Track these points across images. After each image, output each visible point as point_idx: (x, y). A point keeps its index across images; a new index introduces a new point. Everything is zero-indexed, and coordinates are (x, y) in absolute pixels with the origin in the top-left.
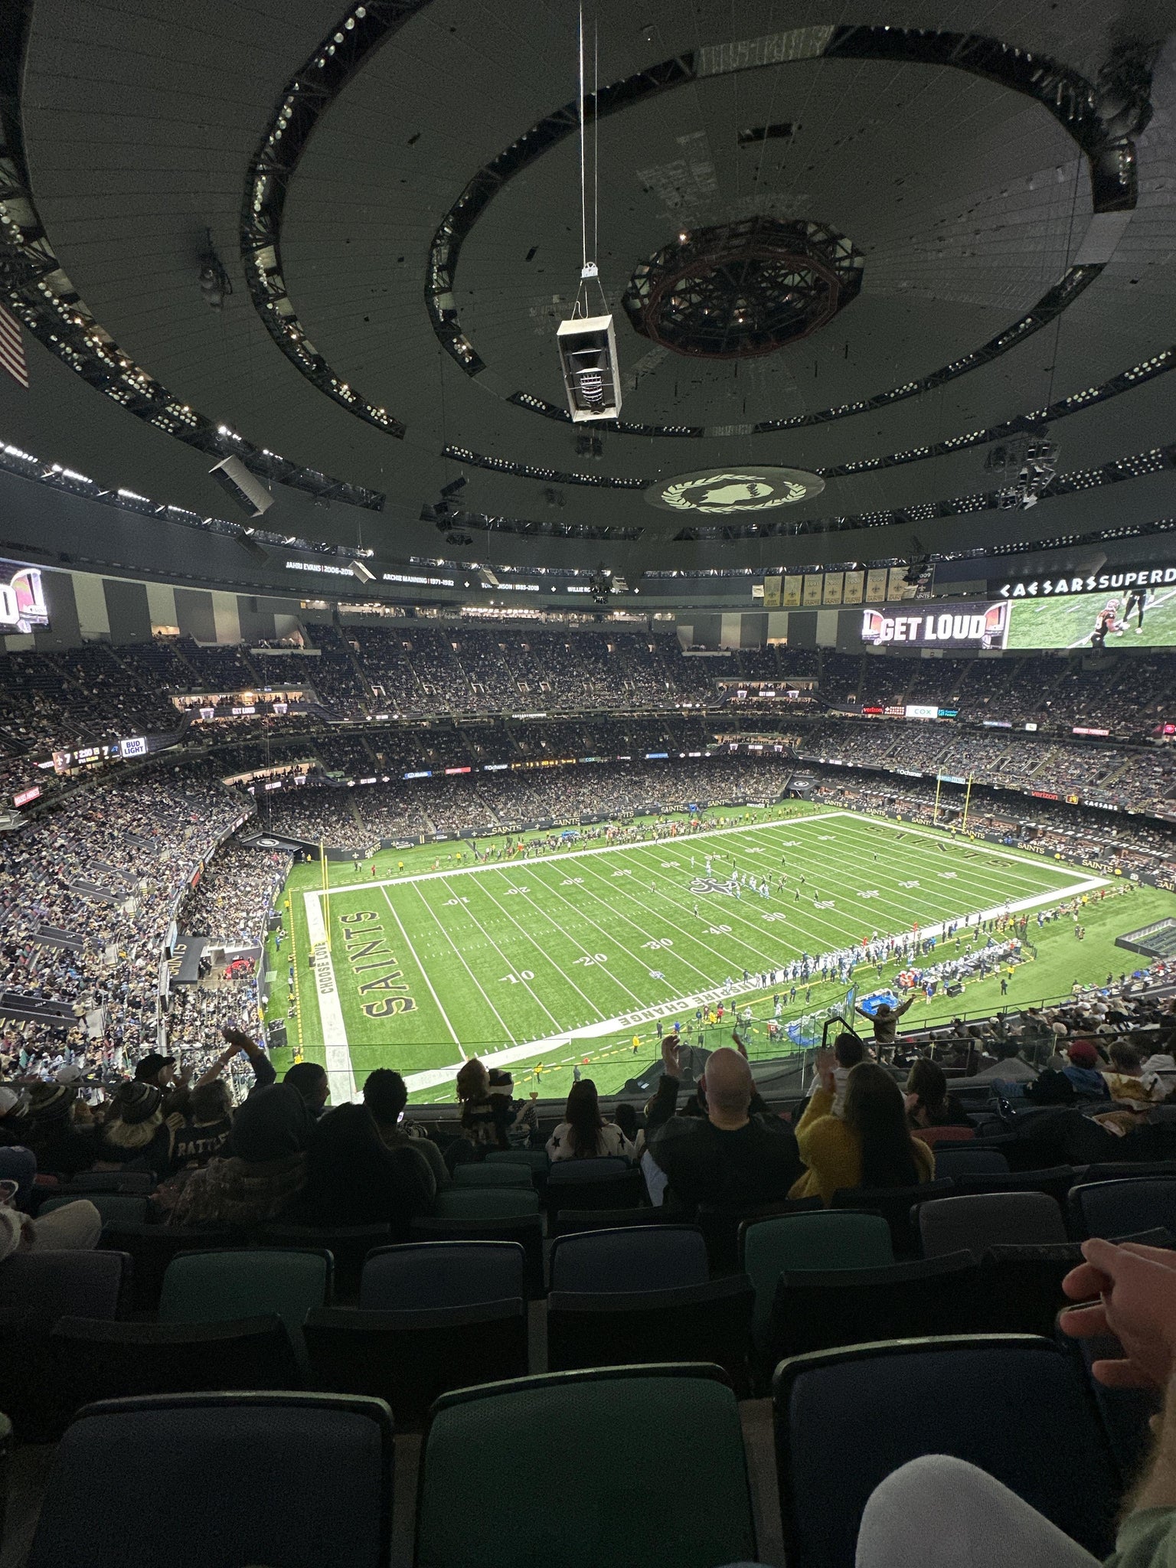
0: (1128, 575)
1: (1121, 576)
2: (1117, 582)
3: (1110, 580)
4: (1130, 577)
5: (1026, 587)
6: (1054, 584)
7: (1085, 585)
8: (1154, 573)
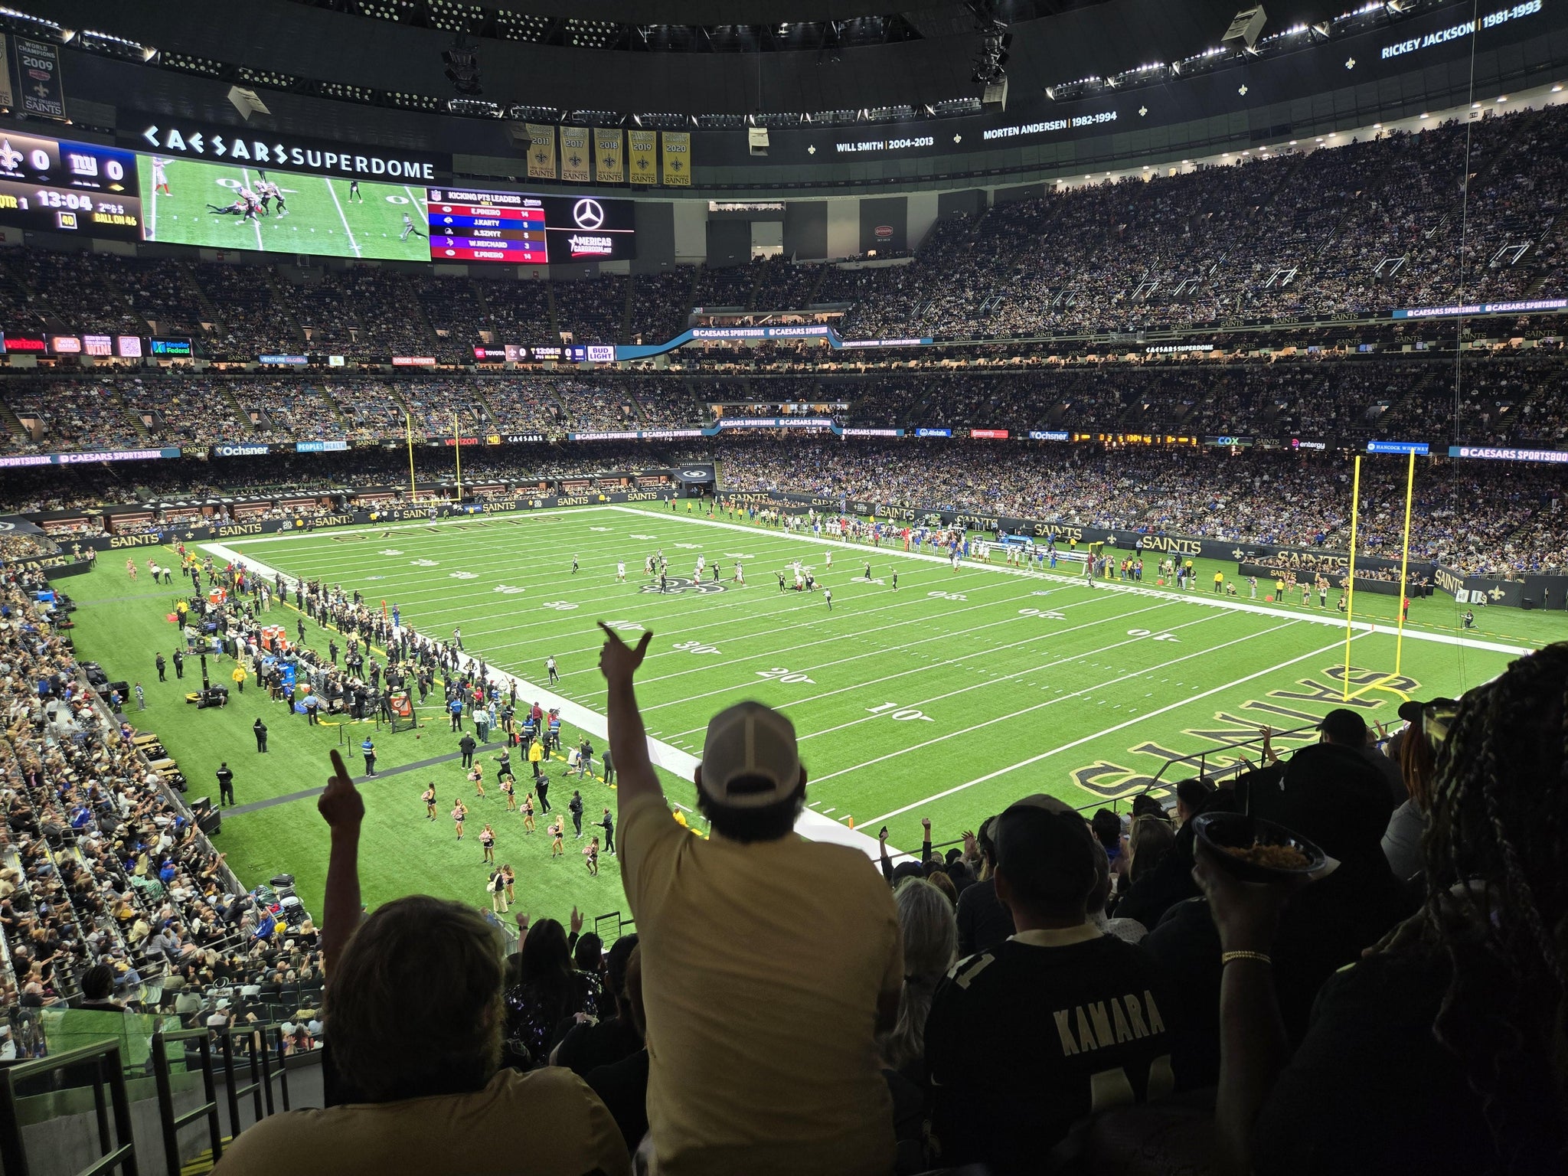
0: (328, 155)
1: (318, 154)
2: (315, 160)
3: (304, 155)
4: (330, 159)
5: (185, 137)
6: (228, 144)
7: (273, 155)
8: (358, 159)
